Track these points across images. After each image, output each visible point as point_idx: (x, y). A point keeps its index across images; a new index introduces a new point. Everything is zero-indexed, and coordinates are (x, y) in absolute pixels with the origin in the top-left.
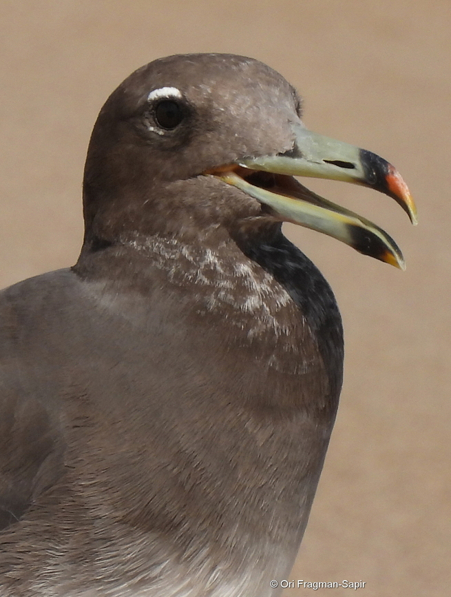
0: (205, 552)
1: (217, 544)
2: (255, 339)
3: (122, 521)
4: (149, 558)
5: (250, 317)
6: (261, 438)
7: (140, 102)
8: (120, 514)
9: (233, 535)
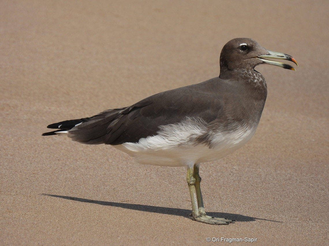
0: (246, 124)
1: (248, 123)
2: (256, 87)
3: (233, 120)
4: (237, 126)
5: (256, 83)
6: (256, 104)
7: (238, 46)
8: (233, 118)
9: (250, 122)
